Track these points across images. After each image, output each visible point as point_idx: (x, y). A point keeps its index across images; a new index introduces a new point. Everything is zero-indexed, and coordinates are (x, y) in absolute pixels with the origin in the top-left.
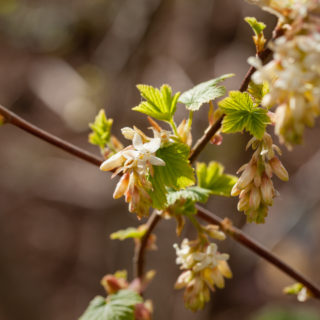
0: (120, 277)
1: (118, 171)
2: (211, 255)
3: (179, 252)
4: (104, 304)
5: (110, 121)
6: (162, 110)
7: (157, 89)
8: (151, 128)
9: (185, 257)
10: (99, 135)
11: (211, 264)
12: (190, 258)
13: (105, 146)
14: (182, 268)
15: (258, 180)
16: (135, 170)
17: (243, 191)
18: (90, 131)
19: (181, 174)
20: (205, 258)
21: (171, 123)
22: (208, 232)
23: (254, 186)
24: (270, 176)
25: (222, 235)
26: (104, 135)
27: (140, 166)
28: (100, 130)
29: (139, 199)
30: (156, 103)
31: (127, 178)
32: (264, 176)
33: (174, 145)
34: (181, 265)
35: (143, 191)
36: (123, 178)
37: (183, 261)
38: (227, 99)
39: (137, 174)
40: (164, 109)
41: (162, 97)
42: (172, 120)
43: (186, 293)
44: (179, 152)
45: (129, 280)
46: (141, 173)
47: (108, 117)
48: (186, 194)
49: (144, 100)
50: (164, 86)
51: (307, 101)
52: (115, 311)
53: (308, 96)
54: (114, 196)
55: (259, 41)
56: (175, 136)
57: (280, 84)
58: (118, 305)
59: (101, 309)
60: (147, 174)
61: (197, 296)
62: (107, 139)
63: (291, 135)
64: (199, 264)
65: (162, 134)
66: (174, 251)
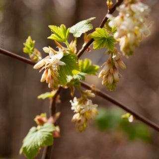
0: (43, 117)
1: (43, 69)
2: (89, 106)
3: (72, 104)
4: (37, 131)
5: (34, 42)
6: (61, 37)
7: (58, 27)
8: (58, 47)
9: (76, 107)
10: (29, 49)
11: (89, 110)
12: (78, 107)
13: (32, 53)
14: (74, 112)
15: (112, 70)
16: (51, 68)
17: (104, 76)
18: (24, 46)
19: (74, 68)
20: (86, 107)
21: (66, 43)
22: (86, 94)
23: (110, 73)
24: (117, 68)
25: (93, 95)
26: (31, 49)
27: (53, 66)
28: (29, 46)
29: (53, 81)
30: (59, 34)
31: (47, 72)
32: (114, 68)
33: (69, 55)
34: (74, 110)
35: (55, 77)
36: (45, 72)
37: (75, 109)
38: (95, 32)
39: (52, 70)
40: (63, 37)
41: (61, 31)
42: (67, 42)
43: (77, 124)
44: (72, 58)
45: (48, 117)
46: (54, 69)
47: (33, 40)
48: (75, 77)
49: (53, 33)
50: (62, 25)
51: (136, 35)
52: (43, 134)
53: (136, 32)
54: (41, 81)
55: (109, 4)
56: (68, 49)
57: (123, 27)
58: (44, 132)
59: (35, 133)
60: (57, 69)
61: (83, 125)
62: (33, 50)
63: (128, 51)
64: (83, 110)
65: (63, 50)
66: (70, 104)
